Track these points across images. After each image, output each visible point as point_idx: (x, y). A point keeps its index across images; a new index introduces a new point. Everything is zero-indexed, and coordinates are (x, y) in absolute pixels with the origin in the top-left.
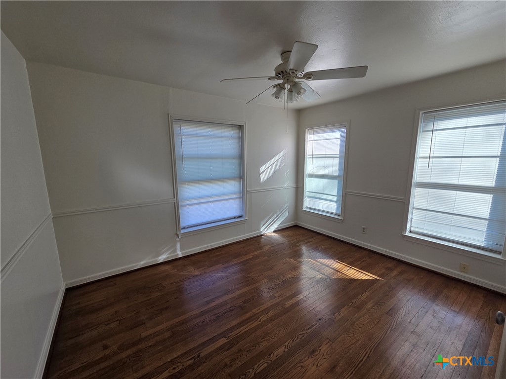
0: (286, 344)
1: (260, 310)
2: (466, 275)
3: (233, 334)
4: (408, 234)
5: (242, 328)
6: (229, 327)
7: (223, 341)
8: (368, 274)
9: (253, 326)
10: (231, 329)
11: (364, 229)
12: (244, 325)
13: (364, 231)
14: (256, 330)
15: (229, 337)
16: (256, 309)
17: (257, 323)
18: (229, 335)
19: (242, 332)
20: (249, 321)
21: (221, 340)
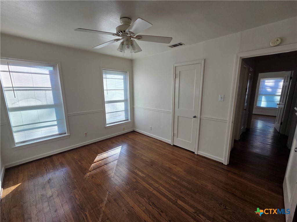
0: (170, 176)
1: (150, 187)
2: (125, 131)
3: (173, 198)
4: (107, 126)
5: (167, 194)
6: (169, 201)
7: (179, 202)
8: (115, 149)
9: (163, 189)
10: (170, 200)
11: (86, 134)
12: (165, 194)
13: (86, 135)
14: (166, 187)
15: (176, 200)
16: (150, 190)
17: (161, 188)
18: (174, 200)
19: (170, 194)
20: (160, 192)
21: (179, 203)
